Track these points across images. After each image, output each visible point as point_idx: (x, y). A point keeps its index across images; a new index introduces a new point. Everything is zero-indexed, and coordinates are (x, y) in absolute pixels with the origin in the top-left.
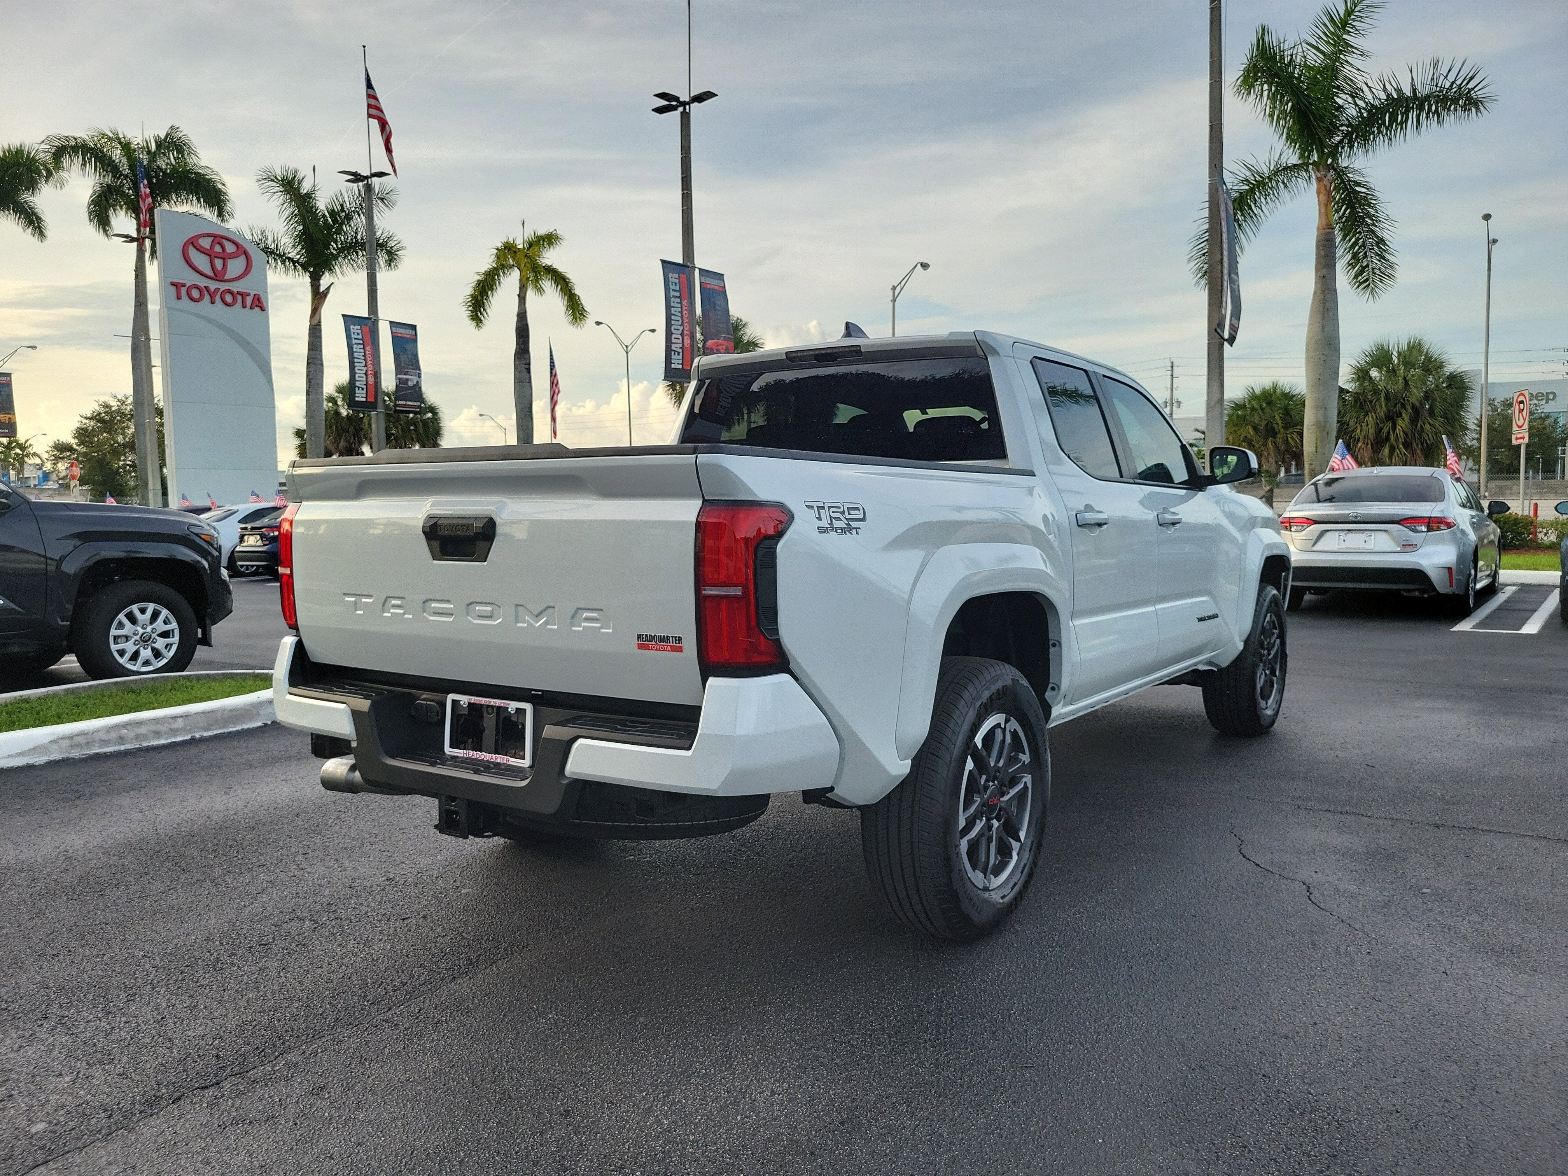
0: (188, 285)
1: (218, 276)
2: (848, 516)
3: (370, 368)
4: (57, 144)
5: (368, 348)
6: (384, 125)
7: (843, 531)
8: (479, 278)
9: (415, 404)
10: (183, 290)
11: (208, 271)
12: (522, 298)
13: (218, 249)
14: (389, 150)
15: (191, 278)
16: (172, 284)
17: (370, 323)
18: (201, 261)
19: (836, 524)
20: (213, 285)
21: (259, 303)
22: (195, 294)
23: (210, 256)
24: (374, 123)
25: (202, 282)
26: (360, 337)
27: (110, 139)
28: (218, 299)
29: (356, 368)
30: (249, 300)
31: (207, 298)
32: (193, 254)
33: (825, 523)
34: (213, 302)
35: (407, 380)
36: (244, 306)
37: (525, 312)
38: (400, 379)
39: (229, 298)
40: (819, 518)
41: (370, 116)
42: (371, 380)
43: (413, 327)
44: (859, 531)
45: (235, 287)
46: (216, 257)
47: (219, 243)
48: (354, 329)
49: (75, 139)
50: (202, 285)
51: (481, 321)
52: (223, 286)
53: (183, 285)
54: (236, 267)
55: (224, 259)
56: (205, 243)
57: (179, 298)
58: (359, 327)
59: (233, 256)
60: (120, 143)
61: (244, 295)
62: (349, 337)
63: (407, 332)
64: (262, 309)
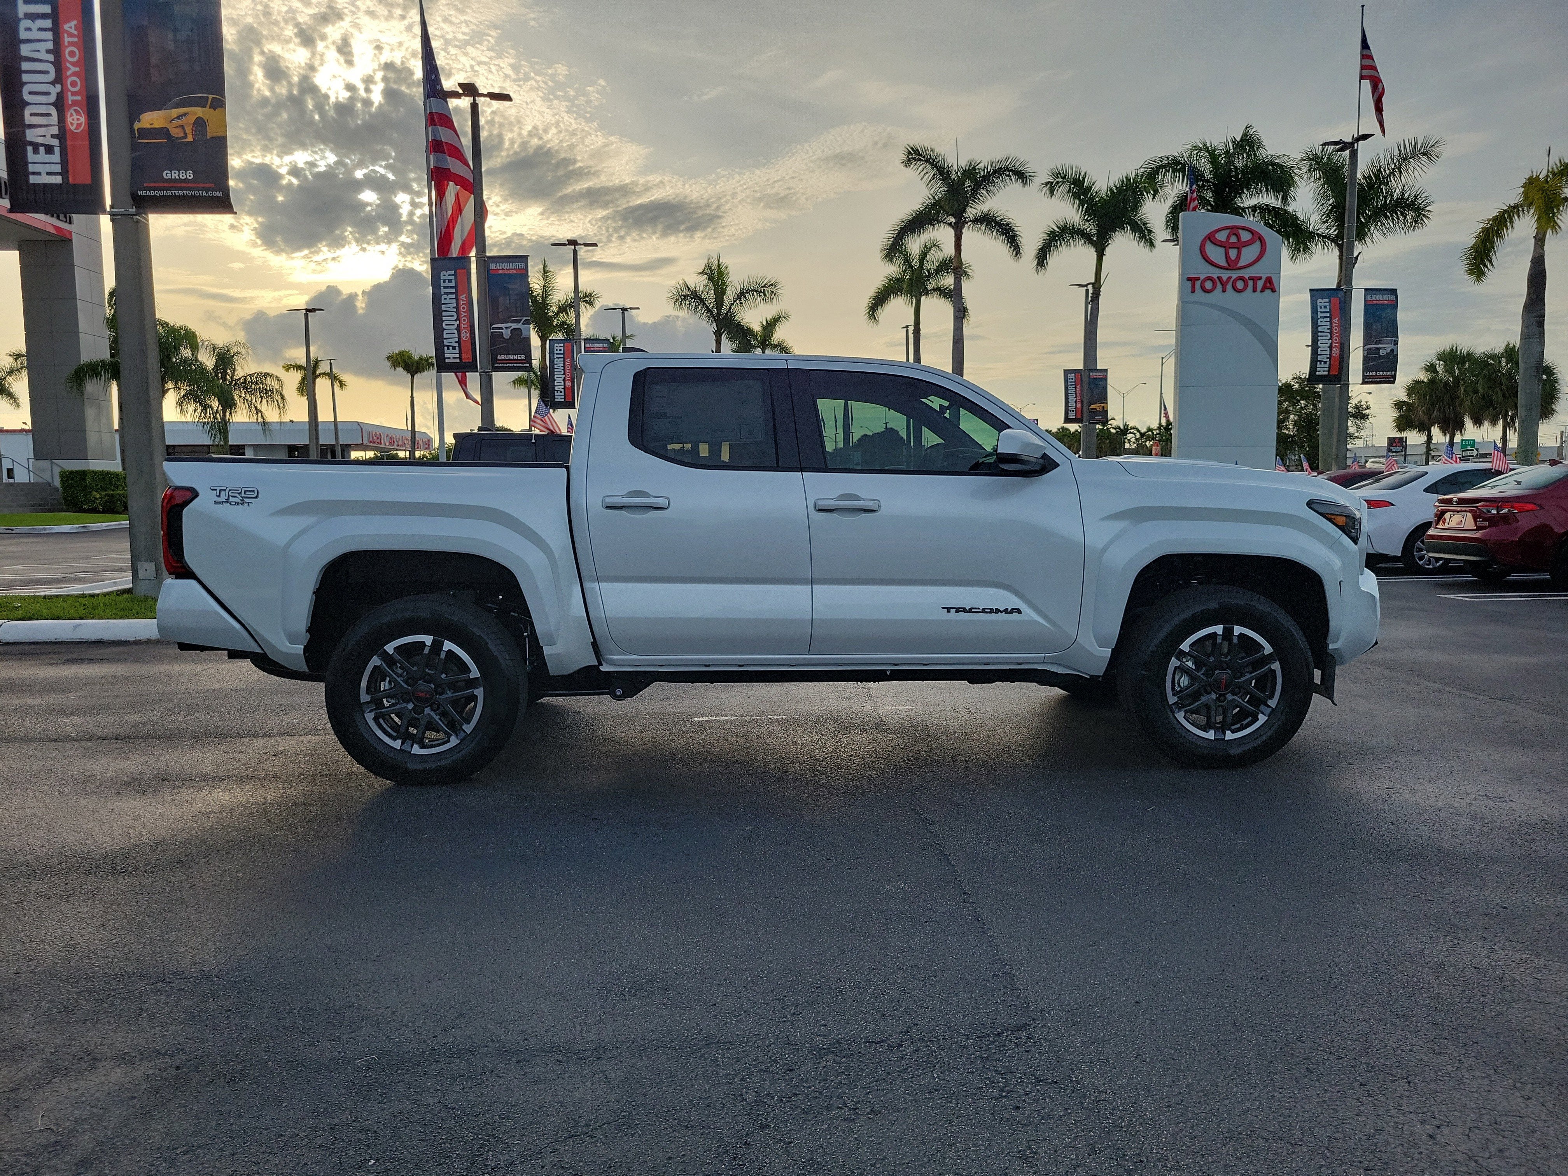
0: (1202, 278)
1: (1232, 265)
2: (243, 495)
3: (1336, 339)
4: (1152, 166)
5: (1335, 320)
6: (1376, 83)
7: (237, 503)
8: (1482, 225)
9: (1388, 373)
10: (1198, 284)
11: (1223, 263)
12: (1540, 240)
13: (1233, 239)
14: (1379, 109)
15: (1204, 271)
16: (1189, 279)
17: (1341, 294)
18: (1216, 254)
19: (231, 499)
20: (1225, 275)
21: (1270, 285)
22: (1209, 285)
23: (1225, 247)
24: (1366, 84)
25: (1215, 273)
26: (1328, 310)
27: (1200, 150)
28: (1229, 287)
29: (1319, 342)
30: (1260, 284)
31: (1219, 287)
32: (1210, 249)
33: (222, 499)
34: (1224, 291)
35: (1379, 349)
36: (1255, 290)
37: (1543, 256)
38: (1368, 349)
39: (1240, 285)
40: (219, 496)
41: (1362, 77)
42: (1336, 352)
43: (1394, 292)
44: (250, 504)
45: (1247, 273)
46: (1230, 248)
47: (1235, 234)
48: (1322, 302)
49: (1168, 158)
50: (1215, 276)
51: (1483, 273)
52: (1235, 274)
53: (1198, 279)
54: (1249, 253)
55: (1238, 248)
56: (1222, 236)
57: (1193, 292)
58: (1327, 300)
59: (1248, 243)
60: (1208, 151)
61: (1255, 280)
62: (1314, 311)
63: (1385, 298)
64: (1273, 290)
